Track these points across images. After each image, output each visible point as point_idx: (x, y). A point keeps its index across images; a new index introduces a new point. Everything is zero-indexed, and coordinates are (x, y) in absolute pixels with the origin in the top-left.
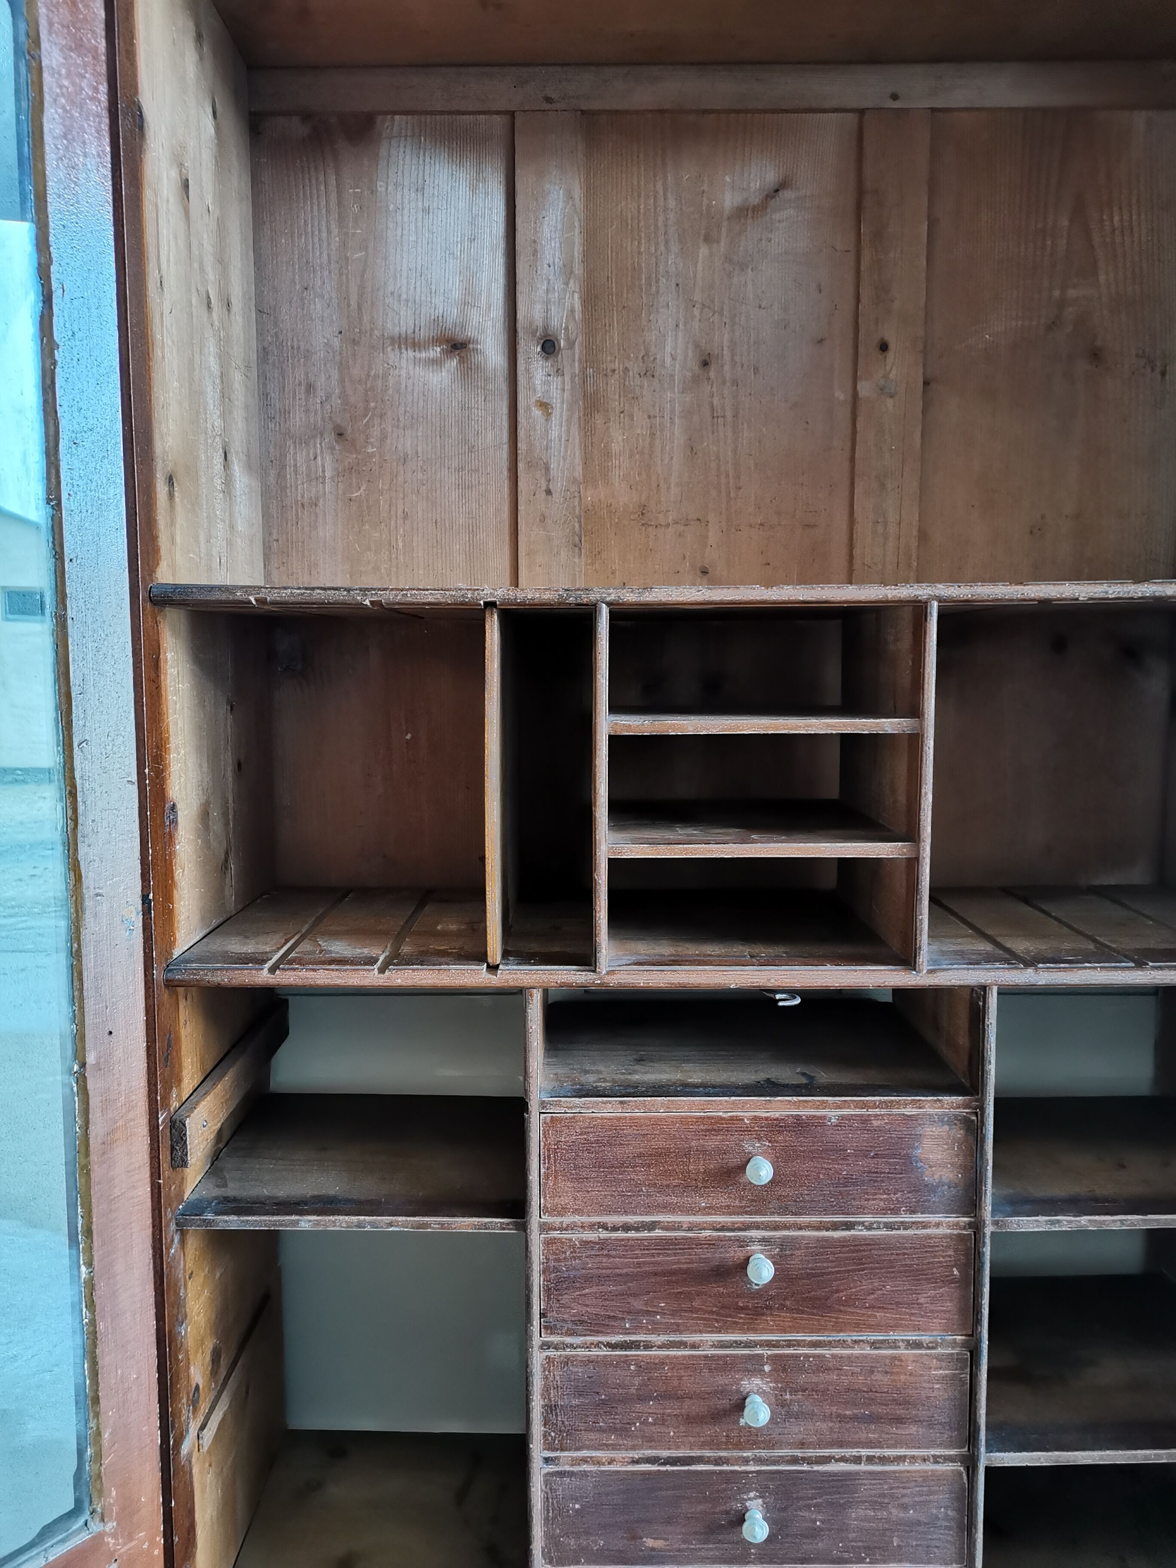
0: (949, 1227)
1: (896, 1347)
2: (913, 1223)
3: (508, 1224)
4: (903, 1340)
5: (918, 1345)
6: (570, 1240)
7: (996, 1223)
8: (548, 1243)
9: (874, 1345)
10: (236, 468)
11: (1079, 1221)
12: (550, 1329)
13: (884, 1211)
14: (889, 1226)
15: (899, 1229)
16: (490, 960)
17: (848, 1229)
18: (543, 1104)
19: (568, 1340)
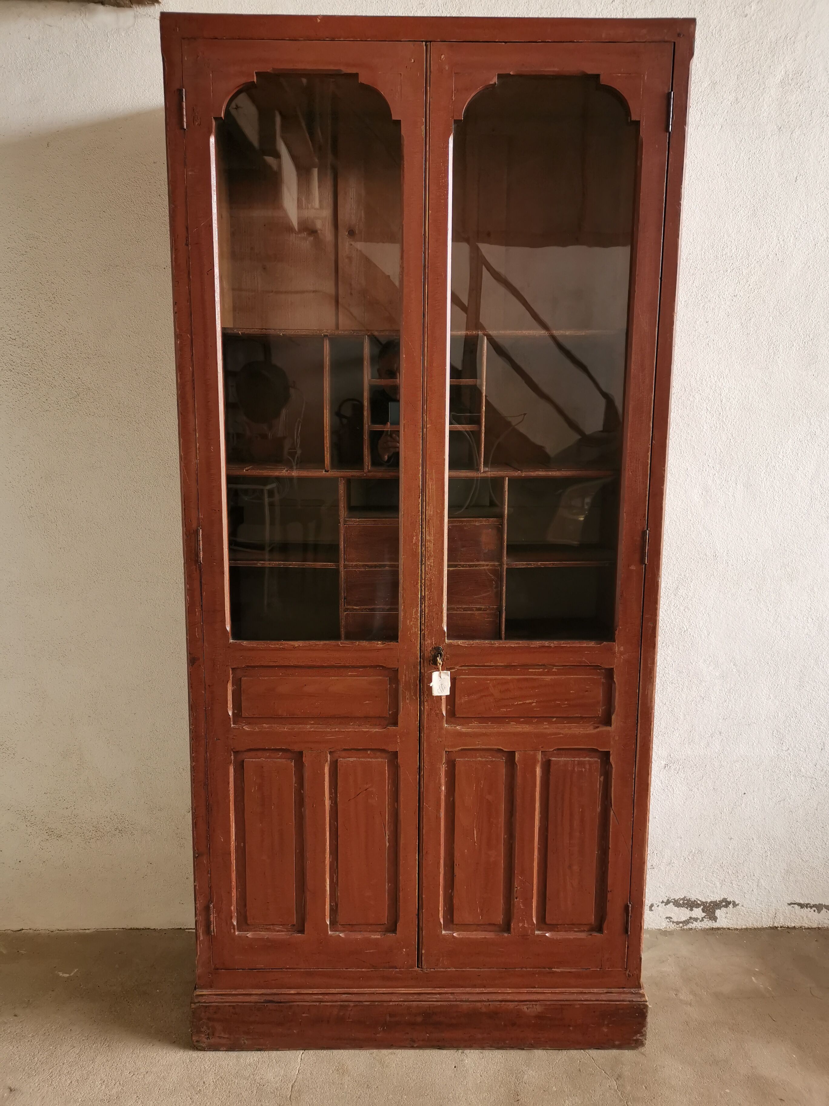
0: (491, 566)
1: (473, 610)
2: (479, 564)
3: (333, 565)
4: (475, 608)
5: (479, 609)
6: (355, 571)
7: (507, 564)
8: (346, 572)
9: (465, 609)
10: (224, 283)
11: (538, 564)
12: (349, 604)
13: (468, 561)
14: (470, 566)
15: (473, 567)
16: (326, 468)
17: (456, 567)
18: (345, 521)
19: (355, 607)
